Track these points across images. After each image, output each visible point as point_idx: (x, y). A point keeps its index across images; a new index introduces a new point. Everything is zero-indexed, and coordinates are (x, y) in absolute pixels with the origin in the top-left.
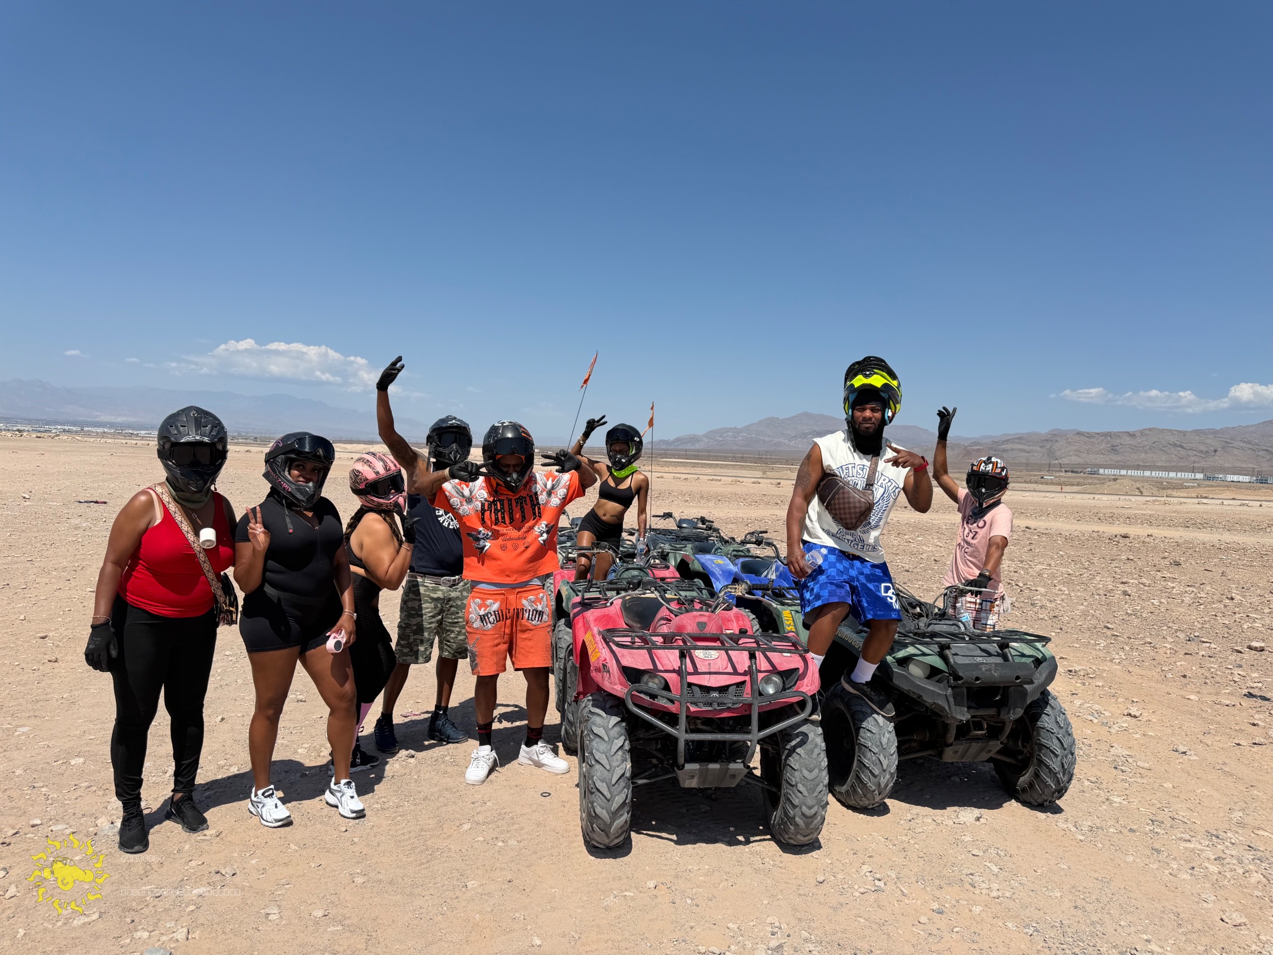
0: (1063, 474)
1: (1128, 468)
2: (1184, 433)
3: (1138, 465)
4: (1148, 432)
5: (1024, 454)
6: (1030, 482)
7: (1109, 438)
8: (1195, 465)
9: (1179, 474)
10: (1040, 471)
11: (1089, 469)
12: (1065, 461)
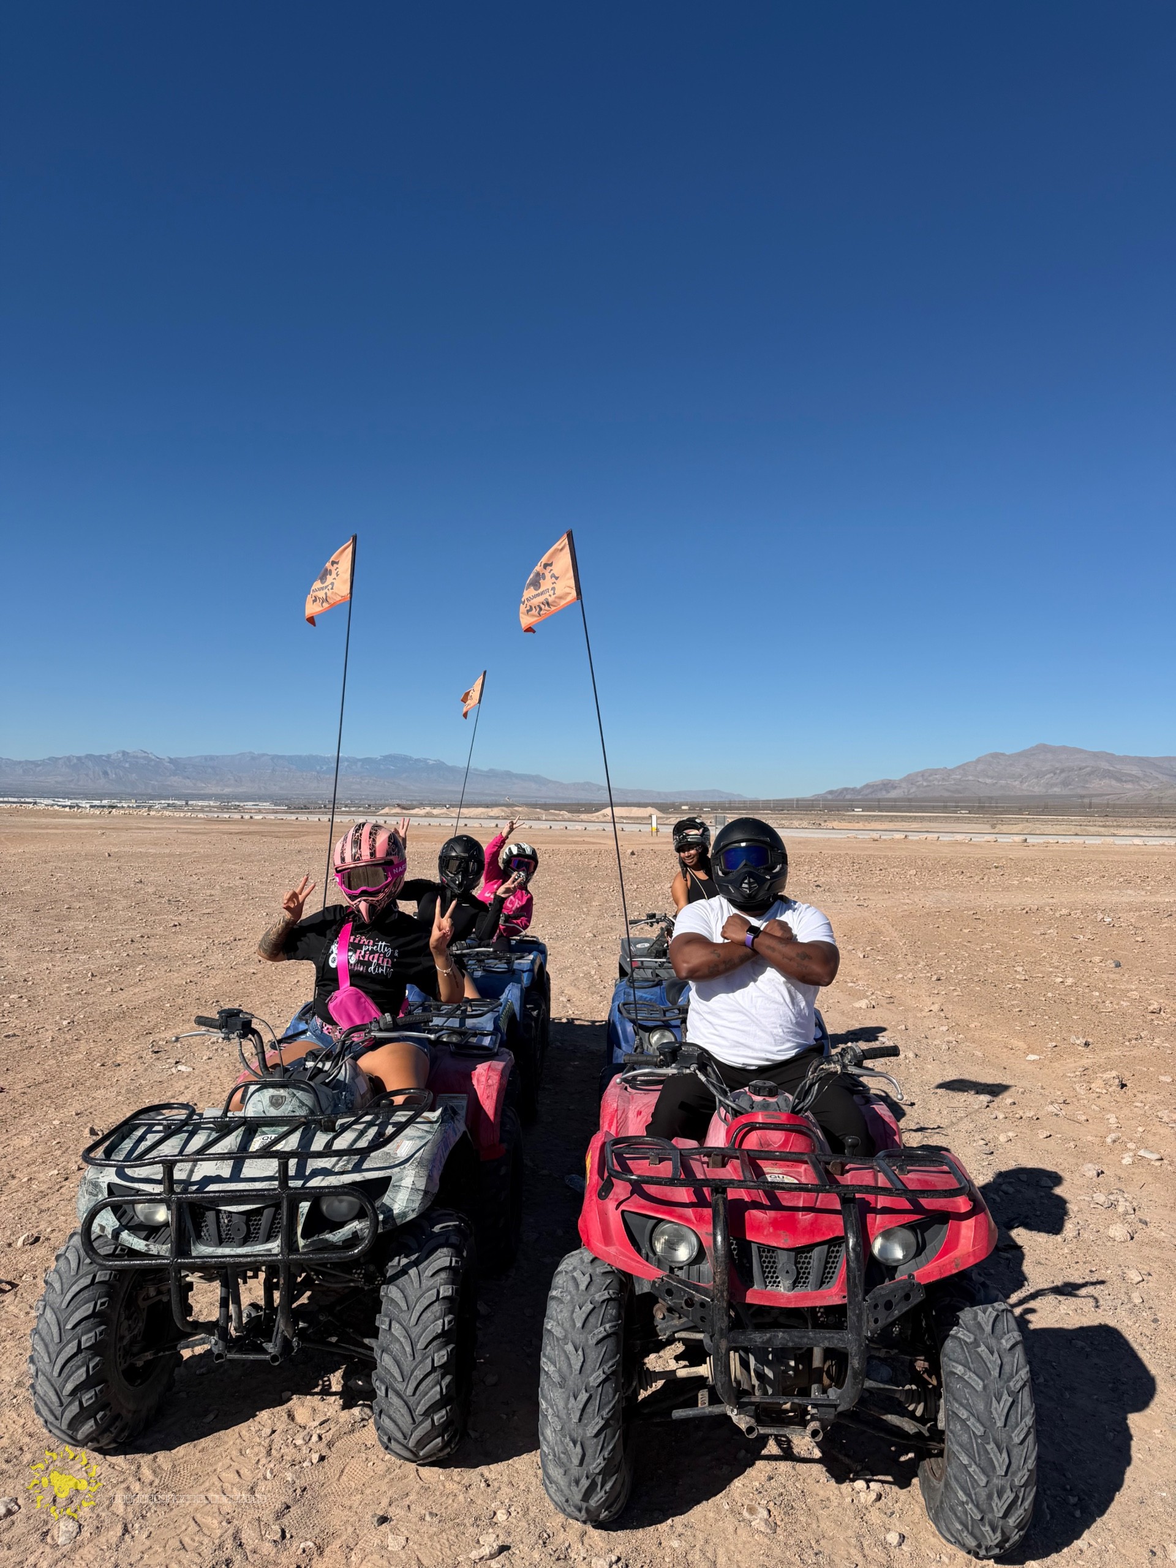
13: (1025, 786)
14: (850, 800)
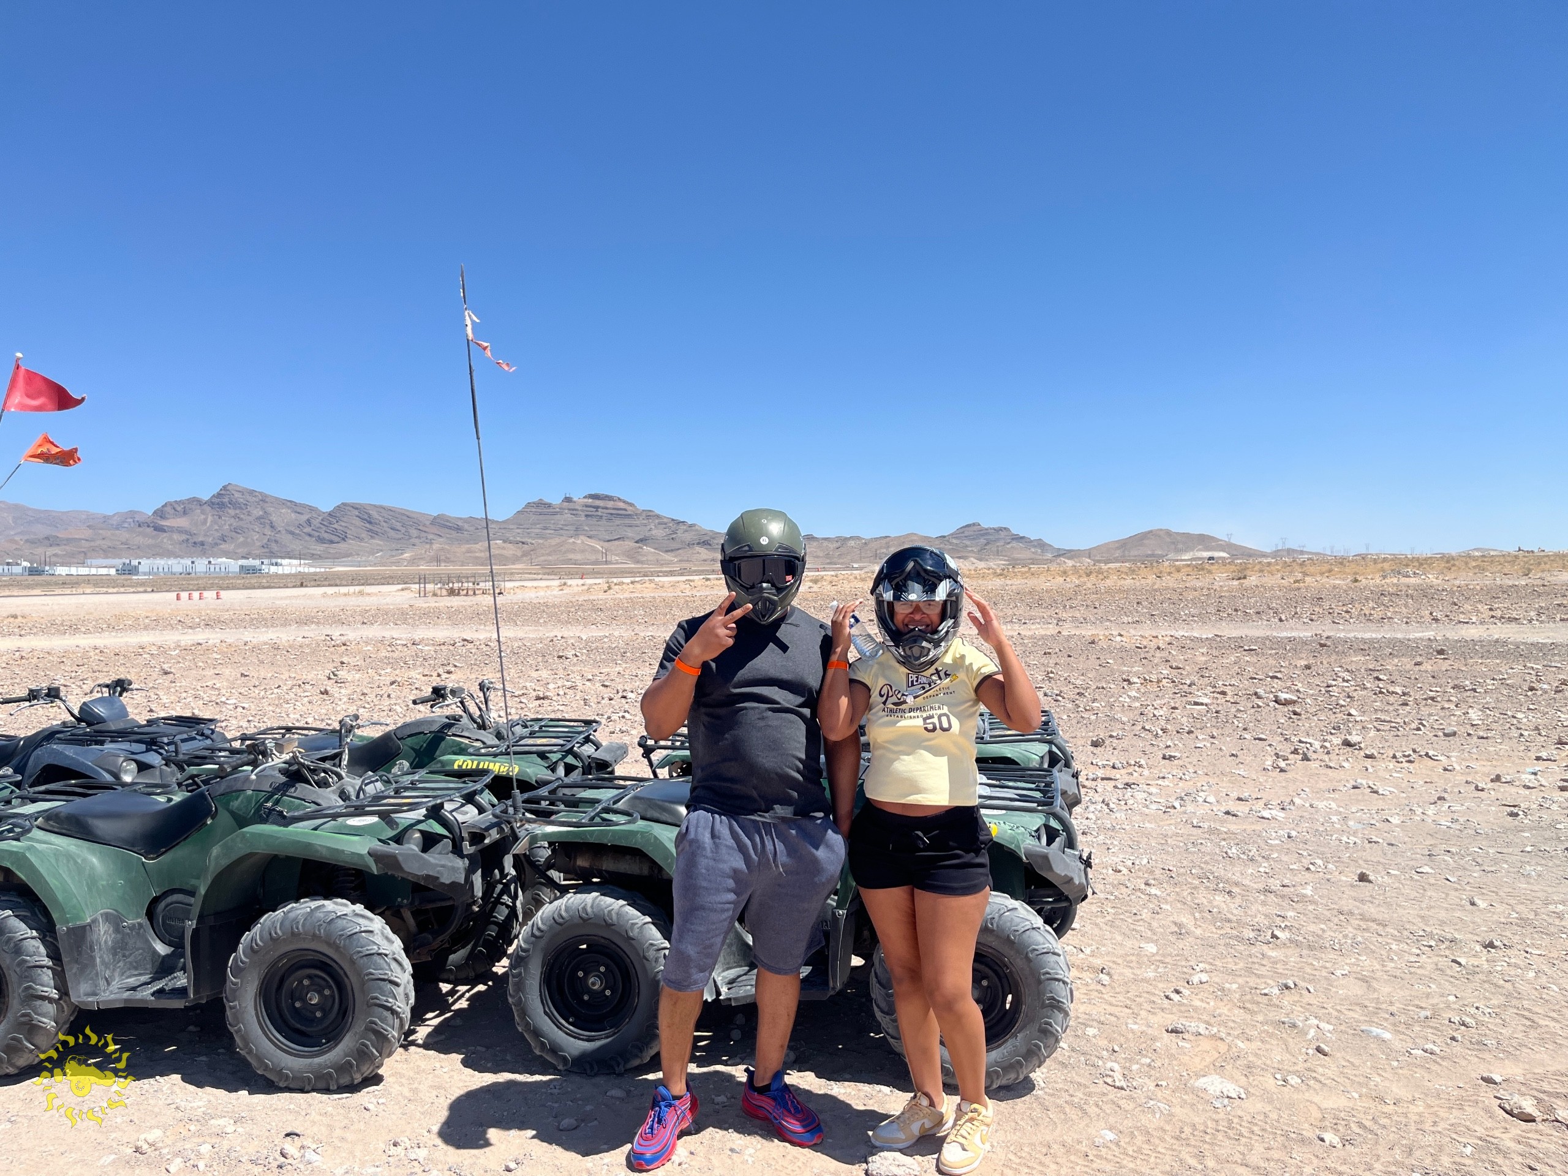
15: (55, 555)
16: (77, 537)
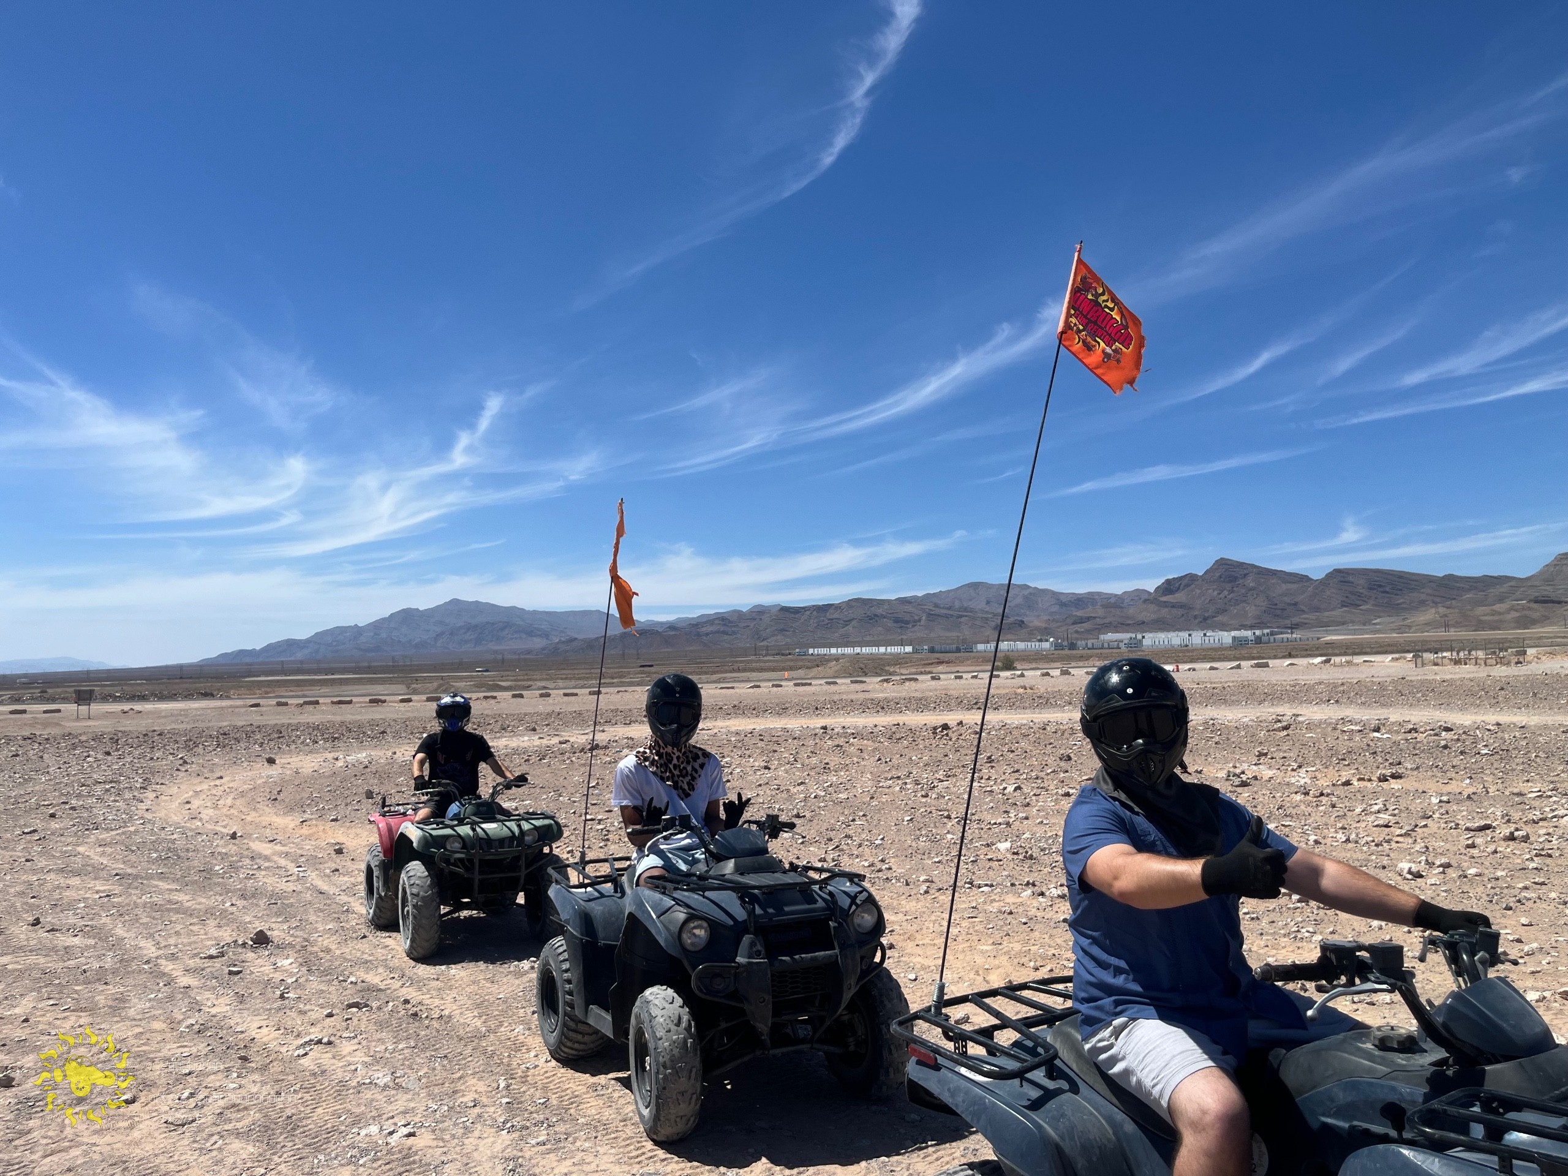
0: (771, 658)
1: (837, 646)
2: (889, 601)
3: (848, 642)
4: (854, 604)
5: (726, 637)
6: (739, 670)
7: (815, 613)
8: (904, 637)
9: (889, 648)
10: (746, 656)
11: (797, 650)
12: (771, 642)
13: (439, 644)
14: (247, 664)
15: (1077, 632)
16: (1093, 615)
